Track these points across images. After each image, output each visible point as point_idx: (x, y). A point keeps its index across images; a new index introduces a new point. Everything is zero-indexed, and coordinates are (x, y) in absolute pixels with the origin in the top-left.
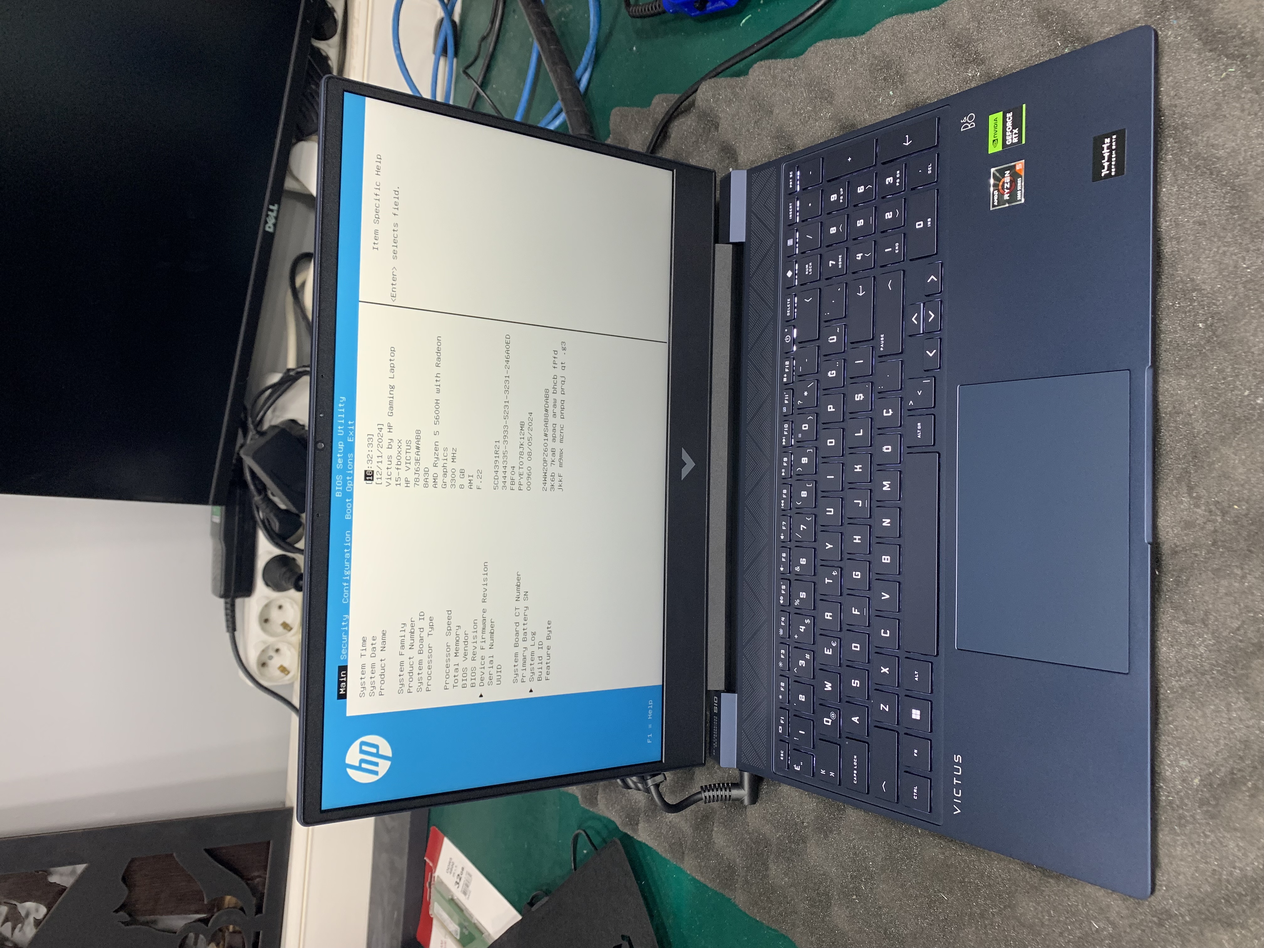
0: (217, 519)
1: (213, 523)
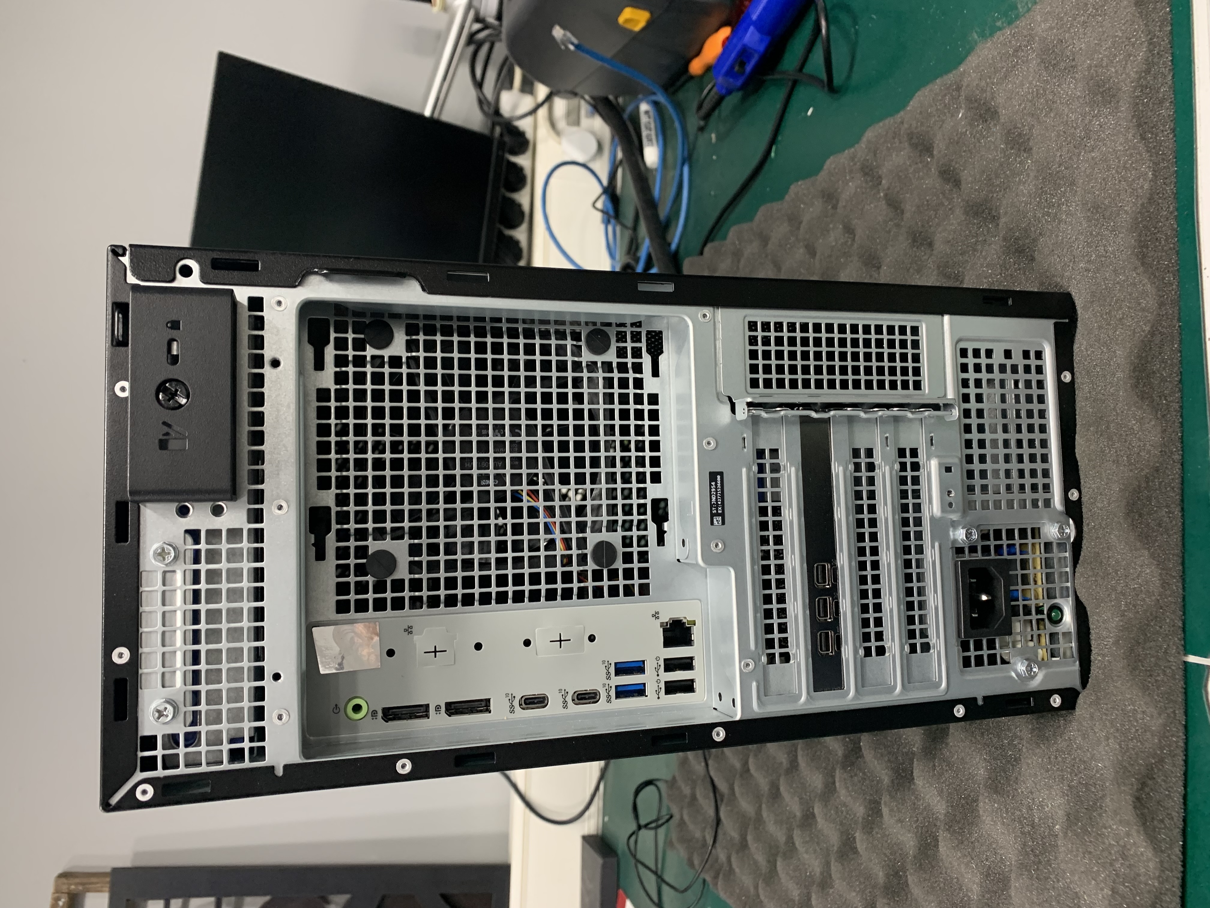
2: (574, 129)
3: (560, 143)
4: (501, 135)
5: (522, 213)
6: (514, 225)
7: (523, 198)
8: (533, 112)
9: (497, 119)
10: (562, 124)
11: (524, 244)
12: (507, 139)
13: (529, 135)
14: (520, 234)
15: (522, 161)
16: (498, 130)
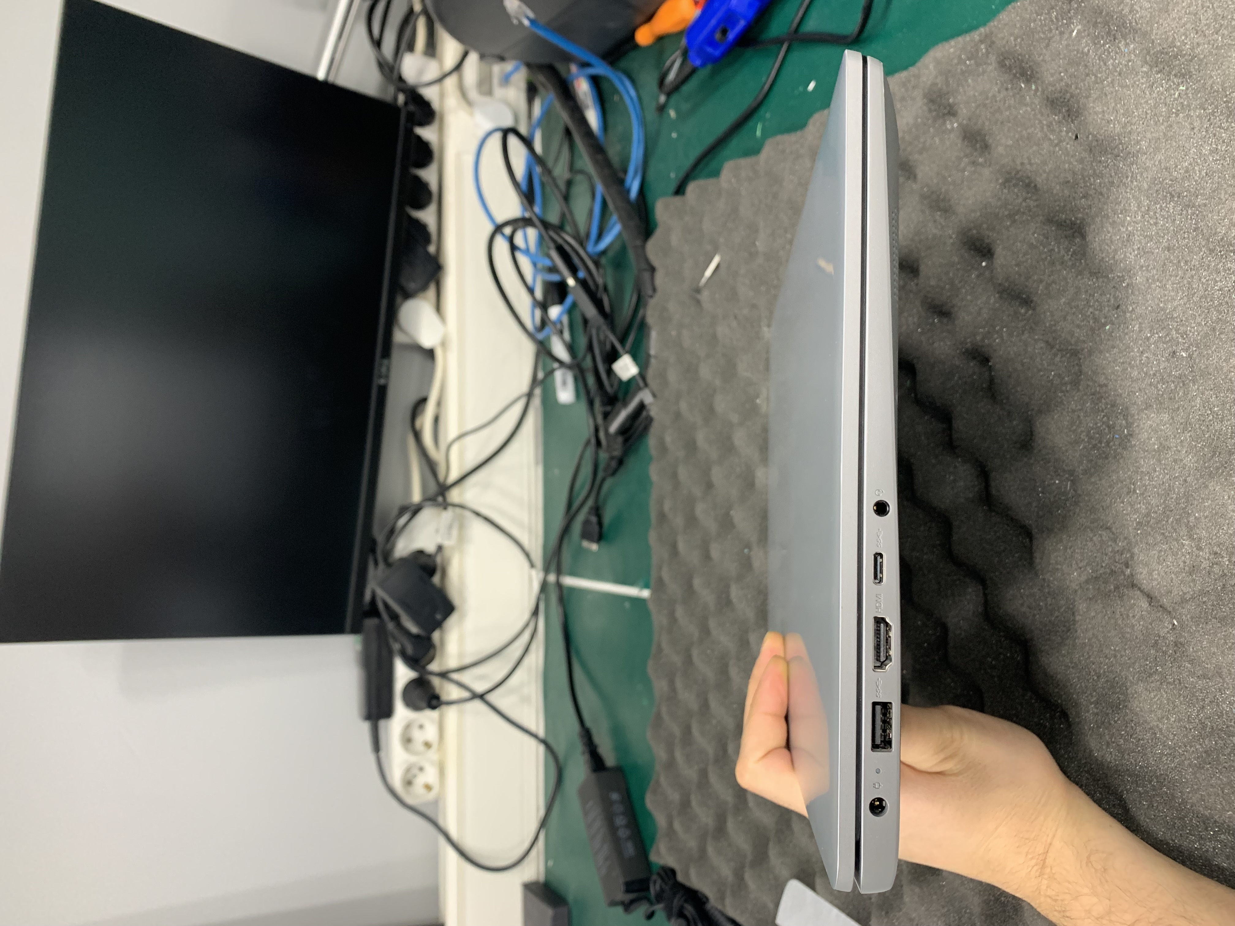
0: (359, 647)
1: (355, 652)
2: (486, 99)
3: (471, 114)
4: (406, 103)
5: (429, 193)
6: (421, 205)
7: (428, 175)
8: (440, 80)
9: (401, 85)
10: (473, 94)
11: (432, 227)
12: (412, 108)
13: (435, 105)
14: (427, 216)
15: (427, 133)
16: (401, 98)
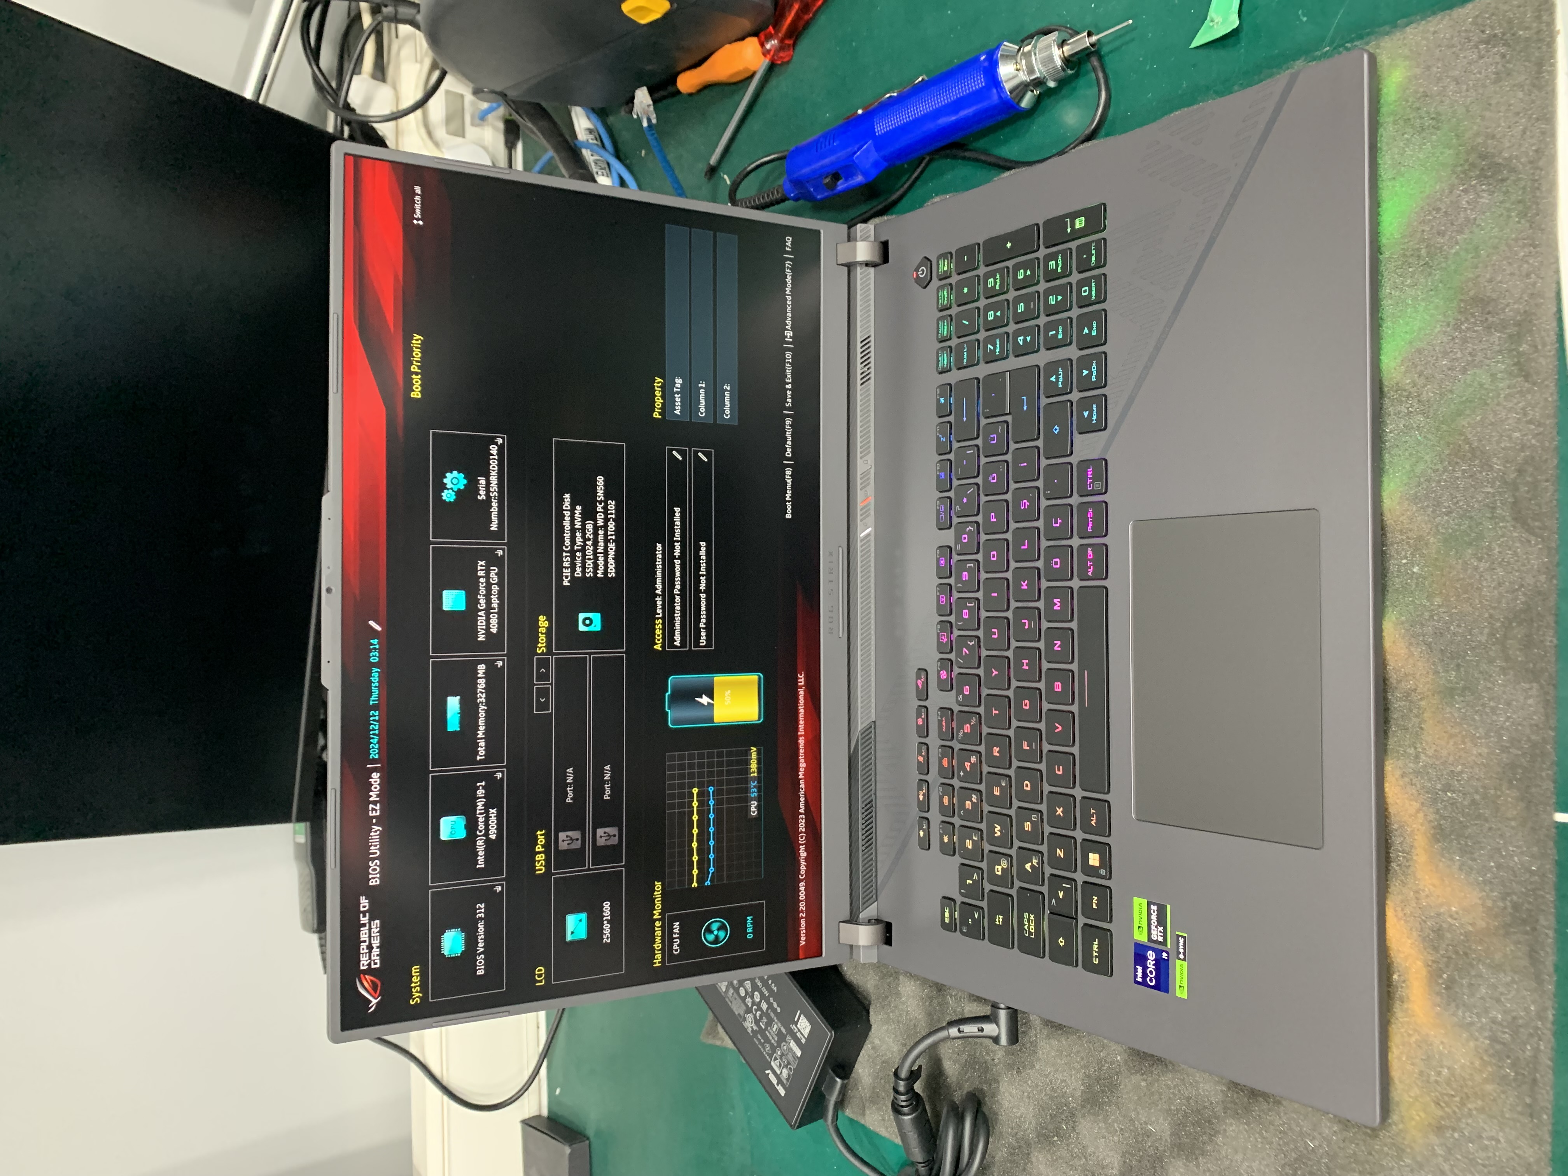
0: (302, 839)
1: (297, 845)
2: (455, 139)
9: (346, 115)
10: (441, 133)
